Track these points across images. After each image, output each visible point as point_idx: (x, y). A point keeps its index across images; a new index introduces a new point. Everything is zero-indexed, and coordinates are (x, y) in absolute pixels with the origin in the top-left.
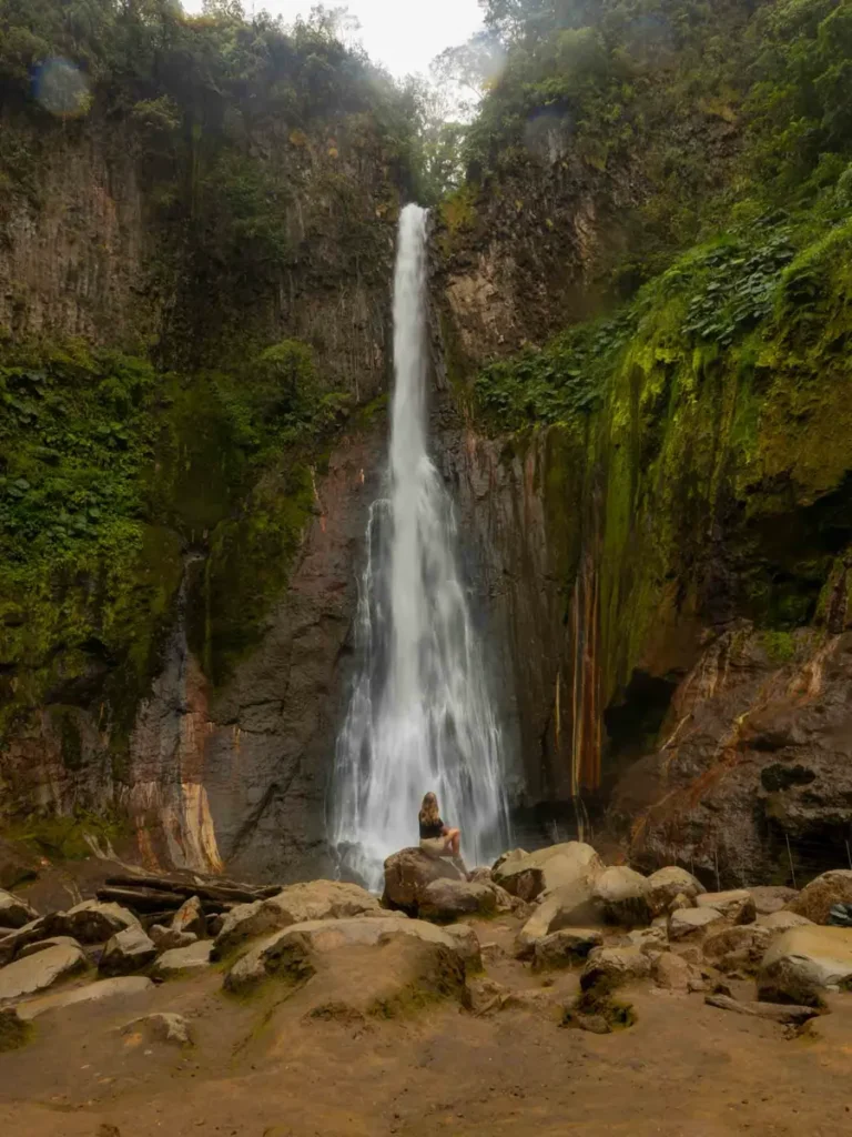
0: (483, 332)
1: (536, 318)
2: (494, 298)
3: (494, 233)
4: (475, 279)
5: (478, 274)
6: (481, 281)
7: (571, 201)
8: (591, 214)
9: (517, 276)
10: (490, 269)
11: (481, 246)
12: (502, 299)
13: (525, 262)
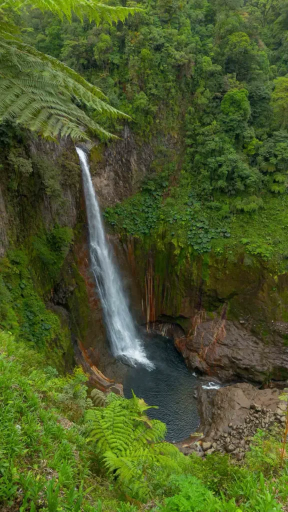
0: (103, 196)
1: (120, 193)
2: (107, 185)
3: (108, 163)
4: (100, 178)
5: (101, 176)
6: (102, 179)
7: (129, 152)
8: (135, 158)
9: (114, 179)
10: (105, 175)
11: (104, 168)
12: (109, 186)
13: (116, 174)
